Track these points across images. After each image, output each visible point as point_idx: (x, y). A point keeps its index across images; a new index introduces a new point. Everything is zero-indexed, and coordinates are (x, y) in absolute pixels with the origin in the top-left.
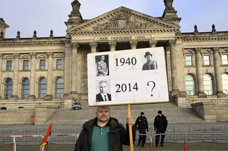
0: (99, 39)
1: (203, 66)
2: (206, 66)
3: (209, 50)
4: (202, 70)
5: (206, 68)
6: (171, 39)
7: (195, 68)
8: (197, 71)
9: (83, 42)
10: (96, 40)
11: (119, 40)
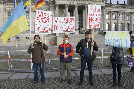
0: (70, 3)
1: (113, 20)
2: (114, 20)
3: (116, 12)
4: (112, 21)
5: (114, 21)
6: (103, 6)
7: (109, 20)
8: (110, 22)
9: (62, 4)
10: (68, 3)
11: (79, 4)
